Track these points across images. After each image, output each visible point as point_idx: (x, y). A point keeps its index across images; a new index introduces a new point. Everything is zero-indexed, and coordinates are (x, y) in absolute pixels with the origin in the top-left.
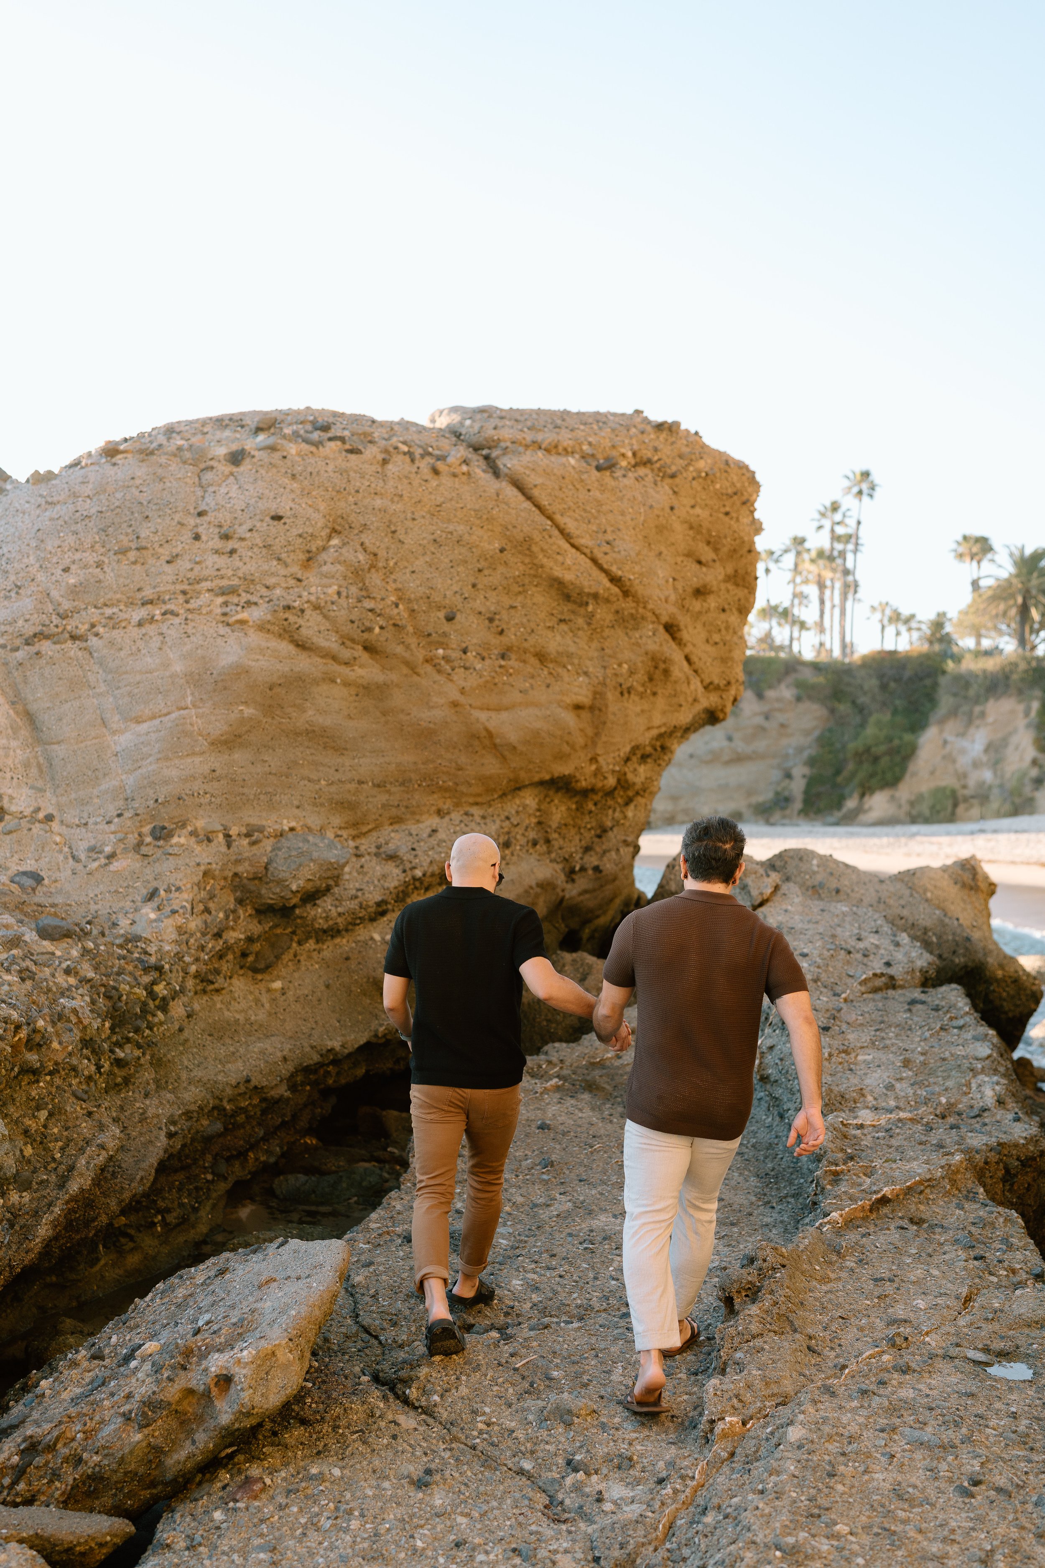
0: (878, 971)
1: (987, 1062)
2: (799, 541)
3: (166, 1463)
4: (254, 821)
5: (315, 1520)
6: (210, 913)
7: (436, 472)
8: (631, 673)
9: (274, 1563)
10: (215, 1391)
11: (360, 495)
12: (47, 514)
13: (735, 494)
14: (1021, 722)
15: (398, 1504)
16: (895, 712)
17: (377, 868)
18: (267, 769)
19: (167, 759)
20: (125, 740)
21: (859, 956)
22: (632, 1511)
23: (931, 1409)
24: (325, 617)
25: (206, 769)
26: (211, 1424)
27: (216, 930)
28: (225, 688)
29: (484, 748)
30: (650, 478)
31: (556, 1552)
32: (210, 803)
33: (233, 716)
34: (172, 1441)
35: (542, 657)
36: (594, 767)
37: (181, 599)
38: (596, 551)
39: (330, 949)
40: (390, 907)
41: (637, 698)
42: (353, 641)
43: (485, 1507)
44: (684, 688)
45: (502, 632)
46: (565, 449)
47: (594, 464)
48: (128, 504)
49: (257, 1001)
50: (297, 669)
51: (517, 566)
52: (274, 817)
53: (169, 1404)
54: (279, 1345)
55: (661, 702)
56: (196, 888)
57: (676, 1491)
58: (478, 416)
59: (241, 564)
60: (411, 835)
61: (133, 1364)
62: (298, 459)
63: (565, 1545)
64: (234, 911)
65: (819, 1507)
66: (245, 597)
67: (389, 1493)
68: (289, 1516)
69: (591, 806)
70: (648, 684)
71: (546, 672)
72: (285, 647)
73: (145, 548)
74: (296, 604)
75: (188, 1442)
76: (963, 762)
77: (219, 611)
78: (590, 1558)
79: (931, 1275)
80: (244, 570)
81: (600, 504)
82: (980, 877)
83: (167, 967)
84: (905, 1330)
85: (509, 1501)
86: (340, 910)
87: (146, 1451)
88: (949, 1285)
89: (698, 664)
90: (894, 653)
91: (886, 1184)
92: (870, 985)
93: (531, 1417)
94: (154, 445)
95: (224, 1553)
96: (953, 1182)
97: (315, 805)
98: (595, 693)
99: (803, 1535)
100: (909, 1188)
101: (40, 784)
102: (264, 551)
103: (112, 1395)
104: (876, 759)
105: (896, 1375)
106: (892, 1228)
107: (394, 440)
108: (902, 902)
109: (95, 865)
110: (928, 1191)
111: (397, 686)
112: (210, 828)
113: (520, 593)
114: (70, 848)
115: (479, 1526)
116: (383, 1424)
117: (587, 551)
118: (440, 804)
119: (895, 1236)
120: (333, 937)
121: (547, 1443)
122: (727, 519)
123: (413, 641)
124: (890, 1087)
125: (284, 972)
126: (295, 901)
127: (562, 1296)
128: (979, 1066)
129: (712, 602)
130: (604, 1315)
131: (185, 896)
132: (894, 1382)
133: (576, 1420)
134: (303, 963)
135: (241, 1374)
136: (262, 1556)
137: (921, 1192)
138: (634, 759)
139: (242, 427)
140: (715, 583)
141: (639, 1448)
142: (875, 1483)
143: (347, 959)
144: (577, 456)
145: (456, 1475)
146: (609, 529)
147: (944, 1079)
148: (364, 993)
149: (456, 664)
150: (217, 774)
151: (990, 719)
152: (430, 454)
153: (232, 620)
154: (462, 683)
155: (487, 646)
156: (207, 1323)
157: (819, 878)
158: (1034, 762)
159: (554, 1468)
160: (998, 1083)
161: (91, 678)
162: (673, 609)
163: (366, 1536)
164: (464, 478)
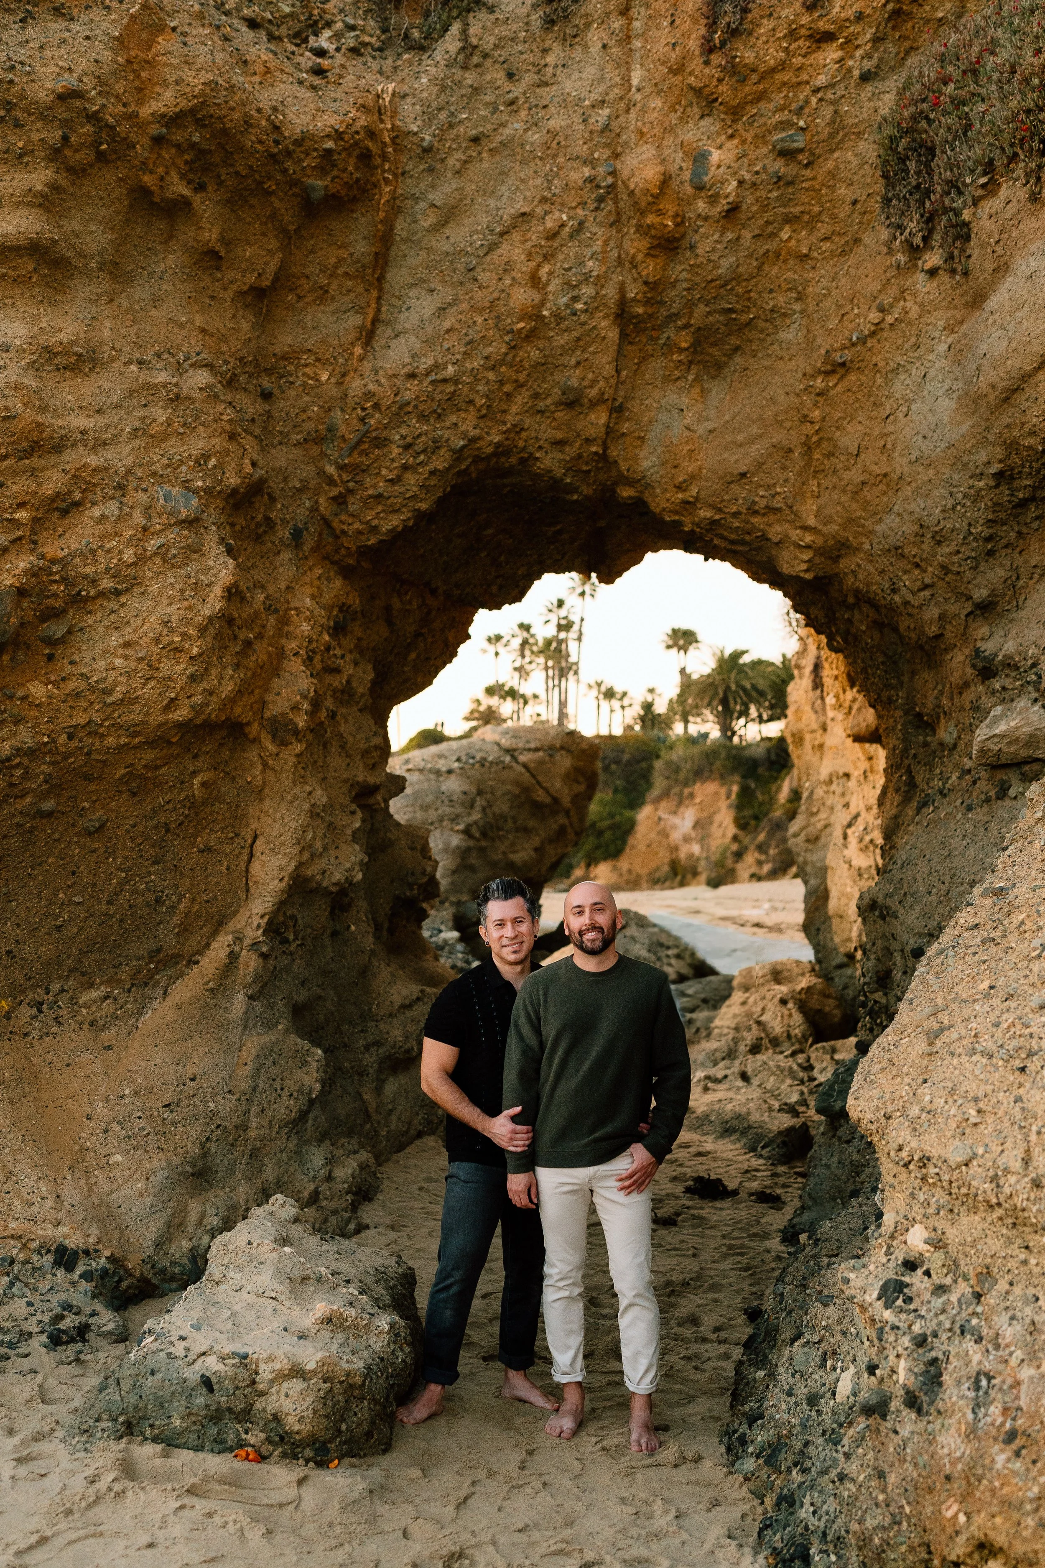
7: (504, 768)
8: (554, 834)
11: (485, 781)
14: (723, 803)
16: (616, 791)
18: (462, 880)
24: (477, 826)
30: (566, 755)
35: (527, 831)
45: (517, 823)
46: (539, 749)
47: (548, 753)
50: (469, 845)
51: (524, 799)
59: (455, 810)
66: (457, 822)
71: (528, 836)
72: (467, 838)
74: (470, 822)
76: (675, 837)
81: (549, 768)
89: (575, 826)
98: (542, 843)
102: (461, 805)
104: (600, 833)
111: (490, 847)
113: (523, 807)
117: (546, 789)
123: (495, 831)
129: (580, 798)
144: (542, 751)
146: (553, 779)
149: (505, 837)
151: (698, 800)
152: (501, 761)
153: (454, 829)
155: (513, 829)
158: (736, 838)
162: (568, 805)
164: (510, 768)
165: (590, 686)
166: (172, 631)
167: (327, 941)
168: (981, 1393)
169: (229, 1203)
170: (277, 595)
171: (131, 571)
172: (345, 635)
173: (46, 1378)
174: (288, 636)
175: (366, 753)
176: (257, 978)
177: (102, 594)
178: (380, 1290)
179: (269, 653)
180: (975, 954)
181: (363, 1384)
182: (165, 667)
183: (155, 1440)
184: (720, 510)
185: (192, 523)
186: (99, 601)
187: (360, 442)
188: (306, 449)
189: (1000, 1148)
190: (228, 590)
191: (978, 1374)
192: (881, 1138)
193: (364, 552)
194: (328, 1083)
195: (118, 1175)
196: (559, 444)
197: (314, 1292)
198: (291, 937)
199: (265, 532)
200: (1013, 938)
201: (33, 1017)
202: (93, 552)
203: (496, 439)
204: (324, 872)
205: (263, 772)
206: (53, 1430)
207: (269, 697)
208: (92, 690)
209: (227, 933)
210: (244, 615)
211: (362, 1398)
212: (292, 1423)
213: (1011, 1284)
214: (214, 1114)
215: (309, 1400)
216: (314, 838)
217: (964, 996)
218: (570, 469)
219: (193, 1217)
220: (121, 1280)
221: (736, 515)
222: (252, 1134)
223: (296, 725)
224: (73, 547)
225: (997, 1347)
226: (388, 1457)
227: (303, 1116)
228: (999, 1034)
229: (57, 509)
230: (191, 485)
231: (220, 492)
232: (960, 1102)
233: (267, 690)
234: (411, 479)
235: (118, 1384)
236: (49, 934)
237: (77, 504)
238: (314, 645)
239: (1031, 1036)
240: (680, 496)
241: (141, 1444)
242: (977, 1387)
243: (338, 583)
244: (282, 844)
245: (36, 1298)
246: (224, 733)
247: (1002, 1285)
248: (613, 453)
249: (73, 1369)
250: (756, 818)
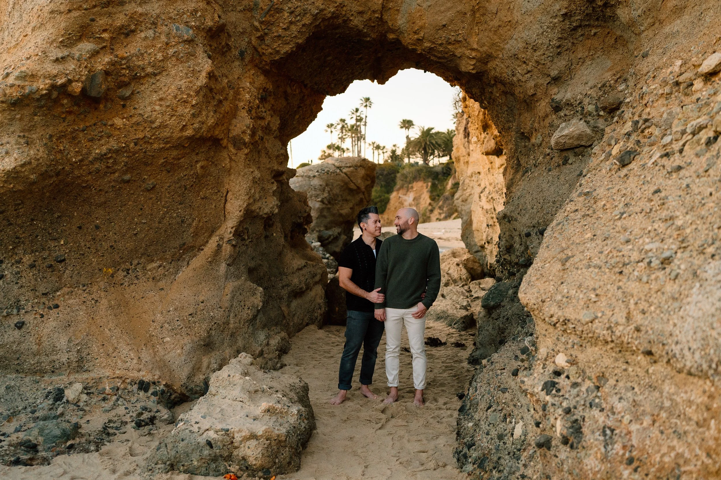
2: (343, 121)
11: (329, 180)
14: (425, 190)
16: (382, 187)
24: (326, 199)
29: (340, 216)
30: (363, 169)
45: (343, 197)
47: (356, 168)
50: (323, 207)
51: (345, 187)
66: (318, 197)
71: (347, 203)
72: (322, 204)
74: (323, 197)
81: (356, 175)
98: (353, 206)
102: (319, 190)
111: (332, 208)
113: (345, 191)
117: (354, 183)
123: (334, 201)
146: (357, 179)
149: (338, 203)
151: (415, 189)
154: (338, 206)
155: (341, 200)
158: (430, 204)
162: (364, 190)
165: (370, 144)
166: (182, 93)
167: (263, 240)
168: (607, 437)
169: (222, 357)
170: (233, 81)
171: (161, 64)
172: (266, 102)
173: (133, 443)
174: (239, 100)
175: (278, 156)
176: (231, 256)
177: (147, 75)
178: (292, 395)
179: (230, 107)
180: (579, 222)
181: (286, 440)
182: (180, 110)
183: (185, 472)
184: (434, 43)
185: (190, 42)
186: (146, 79)
187: (269, 10)
188: (245, 14)
189: (611, 313)
190: (209, 74)
191: (604, 427)
192: (540, 311)
193: (273, 63)
194: (266, 303)
195: (168, 347)
196: (361, 13)
197: (261, 397)
198: (246, 238)
199: (227, 51)
200: (600, 213)
201: (125, 276)
202: (142, 54)
203: (332, 10)
204: (260, 208)
205: (230, 162)
206: (135, 469)
207: (231, 128)
208: (145, 121)
209: (217, 236)
210: (218, 88)
211: (286, 447)
212: (252, 461)
213: (617, 381)
214: (213, 318)
215: (260, 449)
216: (255, 193)
217: (578, 241)
218: (366, 25)
219: (205, 364)
220: (171, 395)
221: (441, 45)
222: (231, 326)
223: (244, 140)
224: (132, 52)
225: (614, 413)
226: (299, 473)
227: (255, 317)
228: (603, 257)
229: (123, 33)
230: (189, 24)
231: (203, 29)
232: (585, 291)
233: (230, 124)
234: (294, 28)
235: (166, 446)
236: (131, 237)
237: (133, 31)
238: (252, 104)
239: (623, 256)
240: (416, 37)
241: (178, 475)
242: (604, 434)
243: (262, 78)
244: (240, 195)
245: (130, 406)
246: (210, 143)
247: (612, 382)
248: (385, 17)
249: (147, 438)
250: (438, 196)
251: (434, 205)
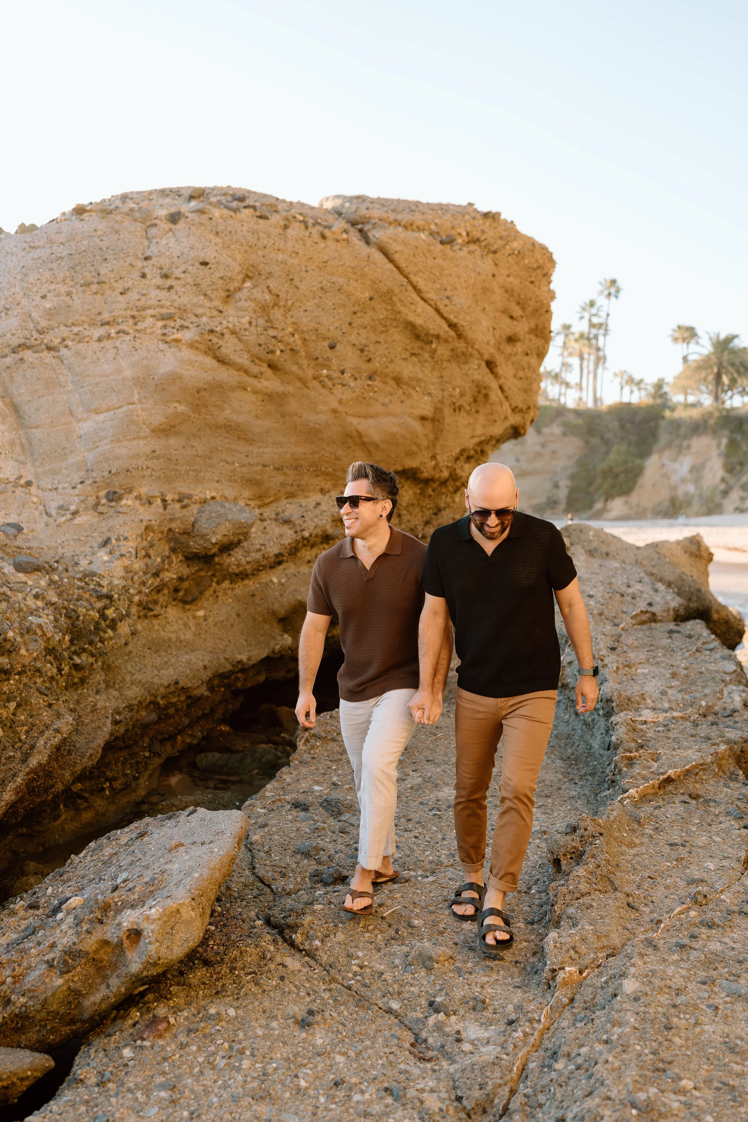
0: (644, 609)
1: (733, 675)
2: (567, 328)
3: (84, 1004)
4: (185, 490)
5: (211, 1059)
6: (150, 558)
7: (323, 237)
8: (462, 395)
9: (173, 1101)
10: (126, 943)
11: (267, 251)
12: (30, 255)
13: (539, 268)
14: (714, 453)
15: (284, 1043)
16: (630, 444)
17: (276, 529)
18: (195, 452)
19: (119, 441)
20: (86, 426)
21: (629, 598)
22: (489, 1052)
23: (740, 962)
24: (240, 340)
25: (148, 450)
26: (123, 971)
27: (154, 571)
28: (163, 390)
29: (355, 444)
30: (478, 252)
31: (422, 1091)
32: (151, 475)
33: (170, 411)
34: (89, 984)
35: (398, 380)
36: (433, 463)
37: (131, 321)
38: (439, 303)
39: (241, 588)
40: (285, 558)
41: (465, 415)
42: (260, 359)
43: (360, 1048)
44: (498, 408)
45: (369, 360)
46: (418, 227)
47: (439, 239)
48: (91, 249)
49: (186, 625)
50: (218, 378)
51: (382, 312)
52: (200, 488)
53: (87, 953)
54: (183, 904)
55: (481, 418)
56: (139, 538)
57: (526, 1034)
58: (355, 201)
59: (176, 297)
60: (301, 506)
61: (60, 916)
62: (220, 220)
63: (430, 1083)
64: (168, 557)
65: (662, 1061)
66: (179, 322)
67: (277, 1032)
68: (188, 1054)
69: (430, 491)
70: (473, 405)
71: (401, 391)
72: (209, 361)
73: (104, 283)
74: (218, 329)
75: (103, 986)
76: (675, 479)
77: (160, 332)
78: (453, 1097)
79: (714, 841)
80: (179, 302)
81: (442, 269)
82: (703, 549)
83: (116, 596)
84: (704, 889)
85: (380, 1040)
86: (248, 559)
87: (66, 993)
88: (730, 849)
89: (509, 392)
90: (629, 404)
91: (670, 767)
92: (639, 619)
93: (397, 961)
94: (113, 207)
95: (129, 1090)
96: (720, 766)
97: (230, 481)
98: (436, 408)
99: (653, 1090)
100: (688, 771)
101: (22, 458)
102: (194, 288)
103: (39, 944)
104: (616, 476)
105: (704, 930)
106: (677, 801)
107: (293, 211)
108: (653, 563)
109: (63, 519)
110: (701, 773)
111: (293, 395)
112: (151, 494)
113: (383, 332)
114: (44, 506)
115: (355, 1066)
116: (272, 966)
117: (433, 303)
118: (323, 484)
119: (680, 809)
120: (242, 579)
121: (411, 985)
122: (532, 286)
123: (305, 362)
124: (664, 693)
125: (206, 604)
126: (214, 550)
127: (418, 853)
128: (728, 678)
129: (519, 348)
130: (451, 869)
131: (131, 544)
132: (704, 936)
133: (436, 965)
134: (220, 597)
135: (149, 929)
136: (163, 1094)
137: (697, 774)
138: (462, 458)
139: (179, 196)
140: (522, 333)
141: (489, 990)
142: (706, 1035)
143: (253, 595)
144: (427, 233)
145: (335, 1015)
146: (449, 288)
147: (703, 687)
148: (265, 621)
149: (336, 381)
150: (157, 454)
151: (694, 450)
152: (319, 224)
153: (169, 339)
154: (340, 396)
155: (358, 370)
156: (124, 881)
157: (594, 545)
158: (723, 480)
159: (418, 1008)
160: (744, 691)
161: (62, 379)
162: (492, 350)
163: (255, 1075)
164: (344, 243)
250: (741, 464)
251: (732, 481)
